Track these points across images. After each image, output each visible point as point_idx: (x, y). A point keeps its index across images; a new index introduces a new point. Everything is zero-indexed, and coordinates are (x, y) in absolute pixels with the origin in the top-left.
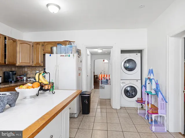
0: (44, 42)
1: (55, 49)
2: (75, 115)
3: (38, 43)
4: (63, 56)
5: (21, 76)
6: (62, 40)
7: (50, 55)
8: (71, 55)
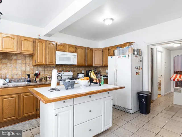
0: (110, 47)
1: (116, 52)
2: (131, 111)
3: (106, 49)
4: (121, 57)
5: (97, 74)
6: (123, 43)
7: (111, 58)
8: (127, 56)
